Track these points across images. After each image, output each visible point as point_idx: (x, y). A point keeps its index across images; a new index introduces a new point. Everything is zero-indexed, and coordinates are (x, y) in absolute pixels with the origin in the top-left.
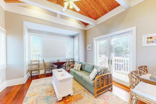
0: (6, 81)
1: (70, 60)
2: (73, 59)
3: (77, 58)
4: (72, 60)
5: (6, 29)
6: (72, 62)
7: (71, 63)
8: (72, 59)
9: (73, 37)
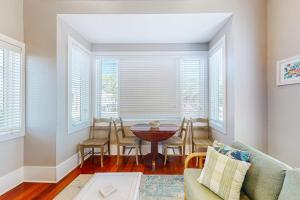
0: (22, 168)
1: (195, 125)
2: (207, 121)
3: (221, 119)
4: (203, 124)
5: (25, 42)
6: (201, 129)
7: (196, 134)
8: (200, 120)
9: (206, 46)
